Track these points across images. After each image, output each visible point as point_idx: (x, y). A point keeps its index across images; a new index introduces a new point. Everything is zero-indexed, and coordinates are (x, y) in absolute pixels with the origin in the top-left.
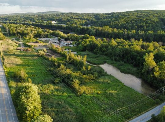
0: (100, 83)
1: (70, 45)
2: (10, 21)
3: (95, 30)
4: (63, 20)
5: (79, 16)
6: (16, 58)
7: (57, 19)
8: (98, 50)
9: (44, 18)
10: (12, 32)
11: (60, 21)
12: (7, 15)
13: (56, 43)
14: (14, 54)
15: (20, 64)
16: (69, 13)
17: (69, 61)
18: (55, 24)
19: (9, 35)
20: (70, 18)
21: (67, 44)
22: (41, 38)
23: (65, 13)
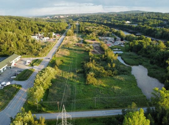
0: (114, 79)
1: (122, 45)
2: (89, 20)
3: (161, 32)
4: (138, 20)
5: (159, 17)
6: (67, 51)
7: (132, 19)
8: (142, 52)
9: (121, 18)
10: (81, 30)
11: (135, 21)
12: (91, 14)
13: (111, 42)
14: (69, 48)
15: (67, 55)
16: (151, 12)
17: (104, 58)
18: (128, 23)
19: (78, 33)
20: (146, 18)
21: (120, 44)
22: (103, 36)
23: (145, 13)
